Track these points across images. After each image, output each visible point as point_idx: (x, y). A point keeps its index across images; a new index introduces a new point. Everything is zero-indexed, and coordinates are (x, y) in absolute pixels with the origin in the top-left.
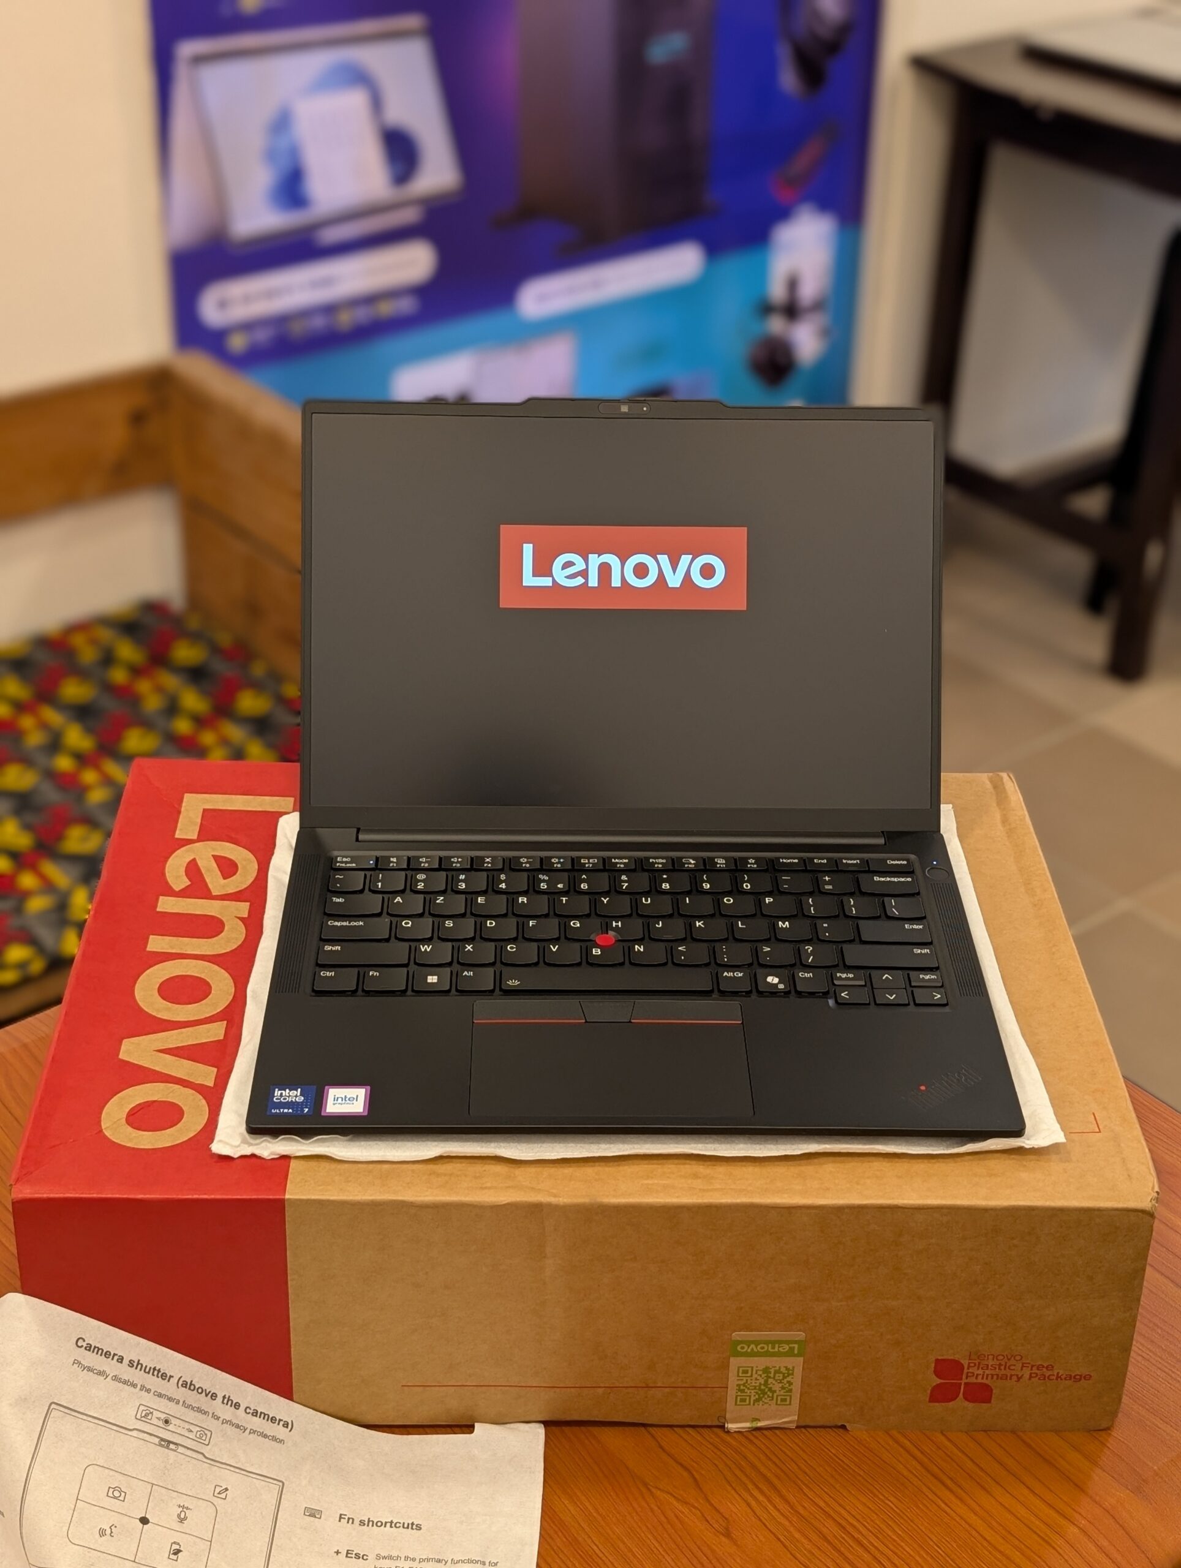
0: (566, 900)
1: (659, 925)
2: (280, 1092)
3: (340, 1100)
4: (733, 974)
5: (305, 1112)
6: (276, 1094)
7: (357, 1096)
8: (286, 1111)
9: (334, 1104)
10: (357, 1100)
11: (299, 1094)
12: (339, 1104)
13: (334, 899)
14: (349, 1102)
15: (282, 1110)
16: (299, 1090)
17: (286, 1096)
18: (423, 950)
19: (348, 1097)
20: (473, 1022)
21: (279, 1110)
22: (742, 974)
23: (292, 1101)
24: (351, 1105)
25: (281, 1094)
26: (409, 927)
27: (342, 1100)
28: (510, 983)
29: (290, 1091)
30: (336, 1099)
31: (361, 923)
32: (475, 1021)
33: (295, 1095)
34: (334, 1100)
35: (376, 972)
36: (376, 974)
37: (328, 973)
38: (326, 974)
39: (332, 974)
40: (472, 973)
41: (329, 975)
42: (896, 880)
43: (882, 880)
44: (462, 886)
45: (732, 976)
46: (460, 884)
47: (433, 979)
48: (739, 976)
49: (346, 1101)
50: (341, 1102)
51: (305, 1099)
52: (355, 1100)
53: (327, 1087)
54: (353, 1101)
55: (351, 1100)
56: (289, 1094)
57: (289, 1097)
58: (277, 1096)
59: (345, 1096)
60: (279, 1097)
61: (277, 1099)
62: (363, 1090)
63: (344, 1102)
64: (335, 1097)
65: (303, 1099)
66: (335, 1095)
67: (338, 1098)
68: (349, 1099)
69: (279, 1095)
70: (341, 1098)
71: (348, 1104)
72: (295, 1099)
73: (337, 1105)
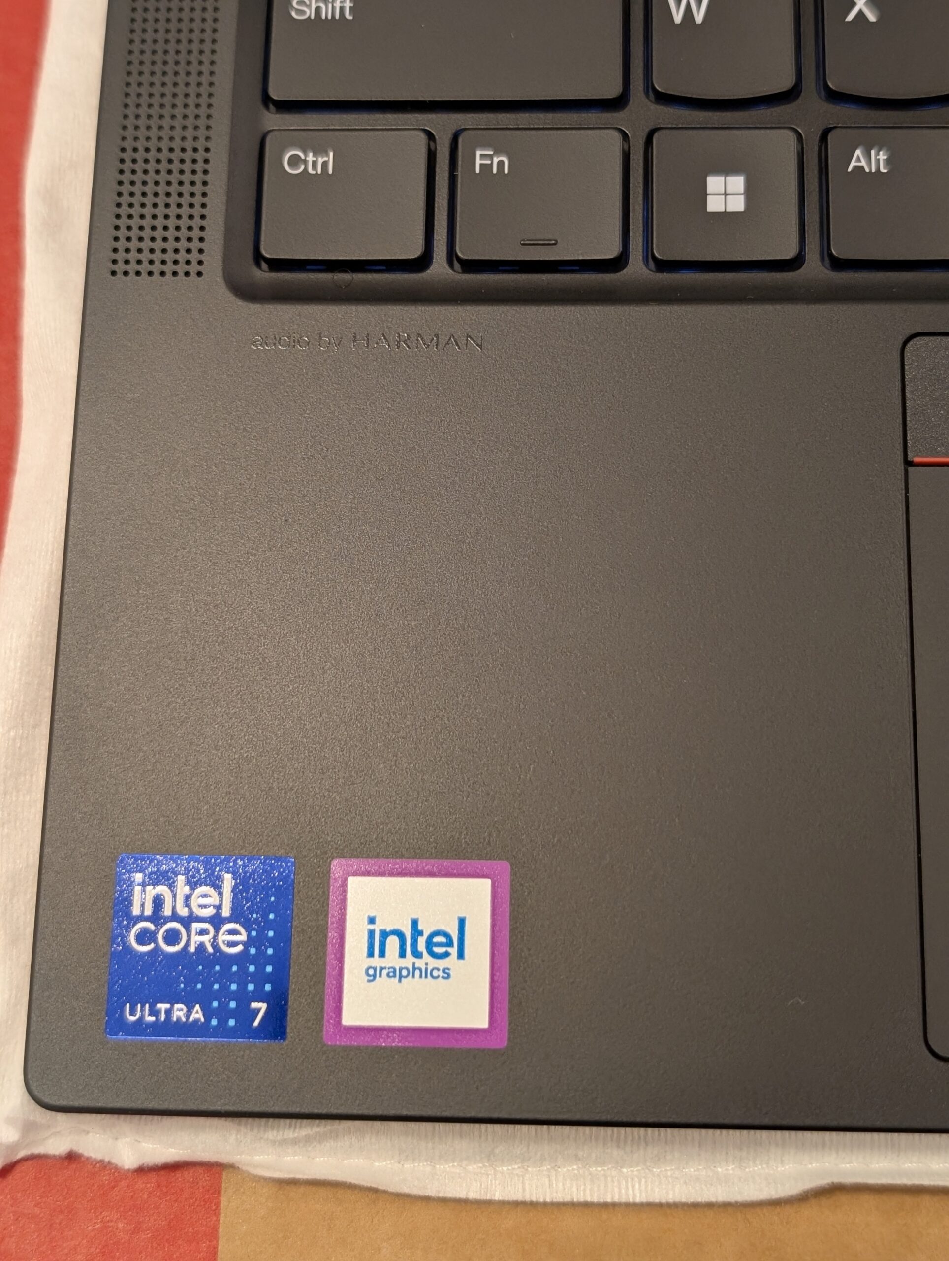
2: (151, 892)
3: (393, 943)
6: (136, 911)
7: (462, 922)
8: (179, 1012)
9: (372, 975)
10: (461, 955)
11: (226, 912)
12: (391, 973)
14: (433, 963)
15: (163, 1007)
16: (227, 880)
17: (175, 917)
18: (678, 18)
19: (427, 928)
21: (154, 1012)
23: (201, 947)
24: (442, 983)
25: (158, 902)
27: (402, 954)
29: (193, 884)
30: (377, 942)
33: (210, 912)
34: (371, 954)
35: (497, 152)
36: (501, 162)
37: (310, 158)
38: (305, 162)
39: (325, 164)
40: (882, 156)
41: (314, 163)
47: (726, 193)
49: (417, 954)
50: (399, 963)
51: (249, 936)
52: (454, 951)
53: (337, 866)
54: (447, 954)
55: (438, 950)
56: (187, 904)
57: (187, 927)
58: (141, 918)
59: (415, 923)
60: (151, 926)
61: (143, 937)
62: (484, 886)
63: (410, 959)
64: (371, 933)
65: (243, 937)
66: (372, 920)
67: (385, 935)
68: (429, 944)
69: (148, 912)
70: (400, 934)
71: (427, 973)
72: (214, 943)
73: (382, 980)
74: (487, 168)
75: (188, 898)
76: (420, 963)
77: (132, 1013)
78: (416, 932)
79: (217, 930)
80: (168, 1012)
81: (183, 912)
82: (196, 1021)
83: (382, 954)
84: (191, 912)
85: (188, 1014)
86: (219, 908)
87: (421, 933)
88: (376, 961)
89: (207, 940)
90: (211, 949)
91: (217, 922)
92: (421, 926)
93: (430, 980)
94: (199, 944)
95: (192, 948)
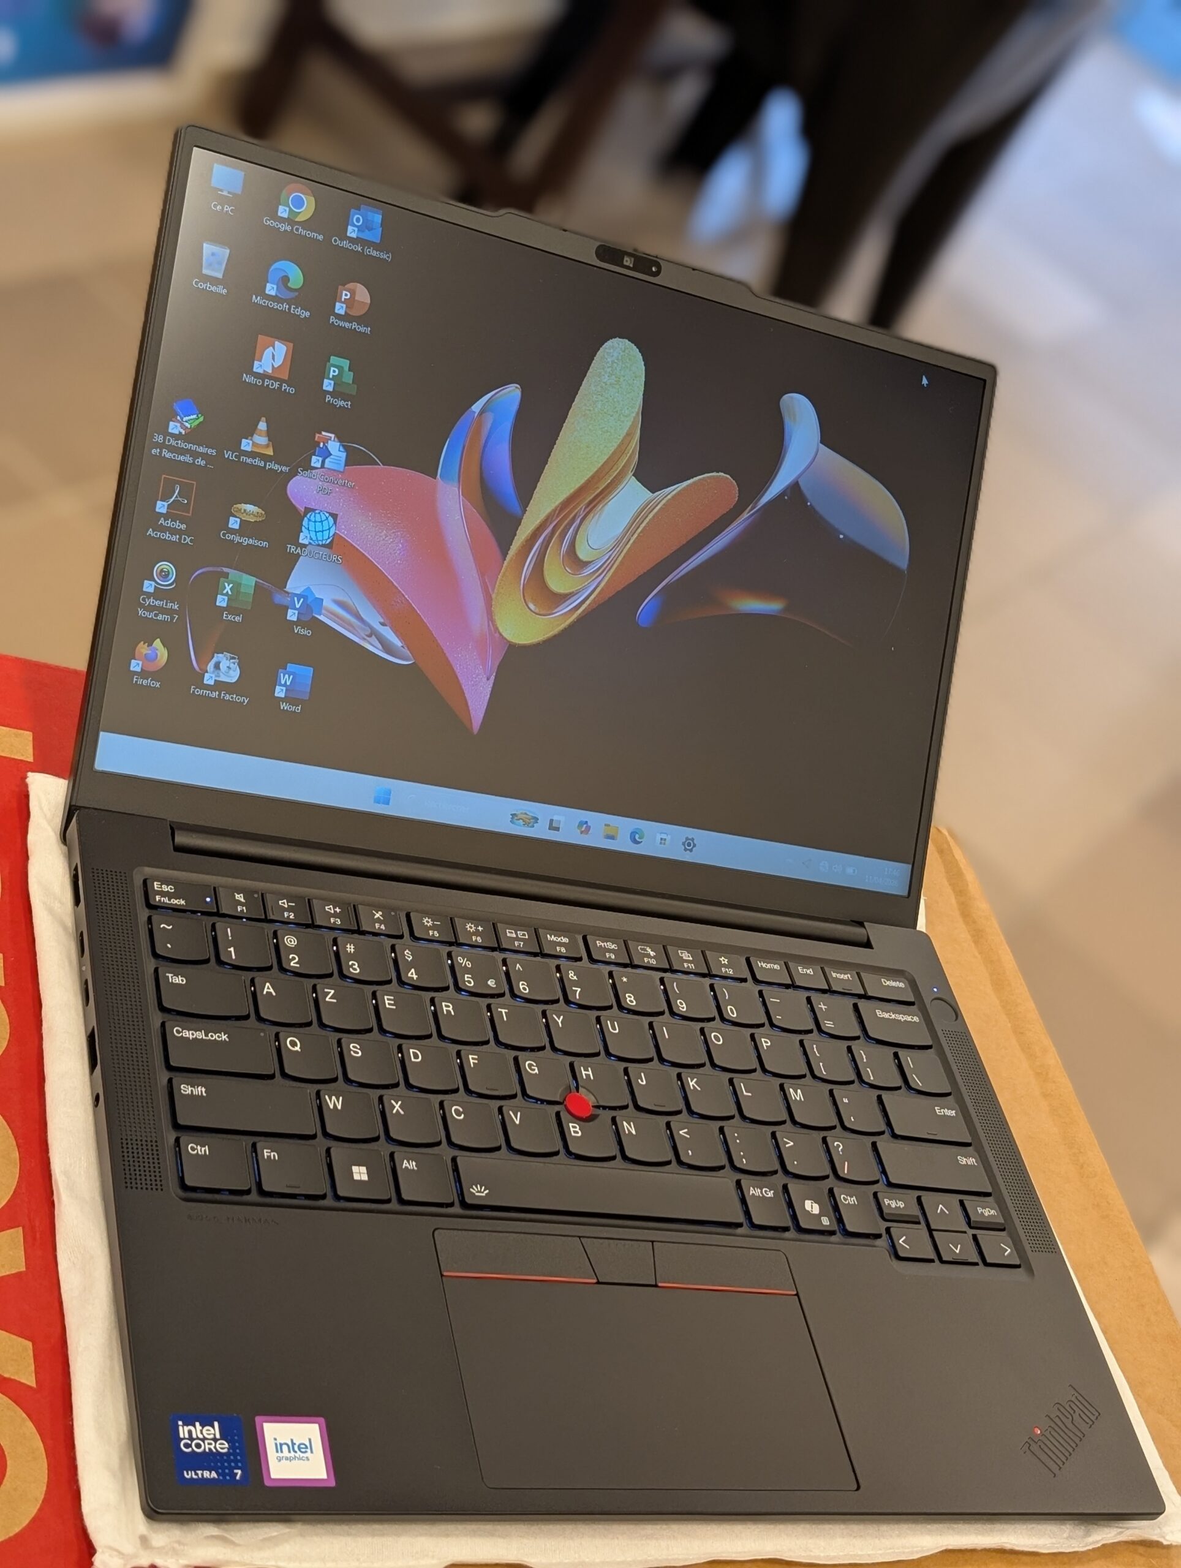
0: (505, 1012)
1: (642, 1081)
2: (186, 1429)
3: (285, 1448)
4: (762, 1193)
5: (238, 1477)
6: (182, 1436)
7: (310, 1440)
8: (206, 1474)
9: (280, 1459)
10: (312, 1452)
11: (218, 1436)
12: (287, 1459)
13: (170, 975)
14: (302, 1455)
15: (199, 1472)
16: (216, 1424)
17: (198, 1438)
18: (331, 1107)
20: (442, 1275)
21: (196, 1474)
22: (772, 1192)
24: (306, 1462)
25: (190, 1432)
26: (297, 1051)
27: (289, 1452)
28: (474, 1190)
29: (203, 1425)
30: (279, 1447)
31: (224, 1037)
32: (445, 1274)
33: (212, 1436)
34: (277, 1452)
35: (272, 1151)
36: (274, 1155)
37: (199, 1148)
38: (197, 1149)
39: (205, 1151)
40: (414, 1163)
41: (201, 1151)
42: (901, 1018)
43: (886, 1015)
44: (354, 967)
45: (761, 1195)
46: (350, 963)
47: (360, 1173)
48: (769, 1195)
49: (296, 1452)
50: (288, 1455)
51: (229, 1446)
52: (309, 1450)
53: (258, 1419)
54: (306, 1452)
55: (303, 1450)
56: (202, 1433)
57: (204, 1443)
58: (184, 1438)
59: (292, 1440)
60: (189, 1442)
61: (187, 1446)
62: (316, 1427)
63: (292, 1454)
64: (276, 1444)
65: (226, 1446)
66: (275, 1439)
67: (281, 1445)
68: (299, 1448)
69: (187, 1436)
70: (287, 1445)
71: (300, 1459)
72: (215, 1447)
73: (284, 1461)
74: (269, 1157)
76: (296, 1455)
77: (188, 1474)
78: (293, 1444)
79: (216, 1443)
80: (202, 1475)
81: (201, 1436)
82: (214, 1478)
83: (282, 1452)
84: (204, 1436)
85: (210, 1475)
86: (215, 1435)
87: (295, 1444)
88: (280, 1454)
89: (212, 1447)
90: (214, 1450)
91: (215, 1440)
92: (294, 1442)
93: (302, 1461)
94: (210, 1449)
95: (207, 1450)
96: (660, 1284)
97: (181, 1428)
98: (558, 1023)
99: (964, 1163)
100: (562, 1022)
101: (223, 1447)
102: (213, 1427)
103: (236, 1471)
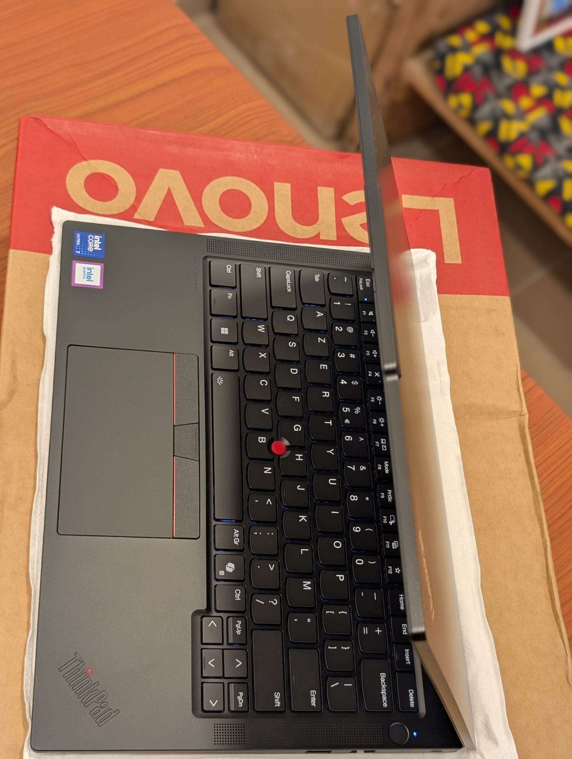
0: (329, 424)
1: (299, 488)
2: (98, 239)
3: (89, 271)
6: (95, 236)
7: (93, 281)
11: (95, 249)
12: (84, 271)
13: (319, 276)
14: (86, 277)
15: (80, 239)
17: (94, 242)
18: (259, 327)
19: (92, 276)
22: (237, 544)
26: (287, 319)
27: (87, 272)
28: (220, 378)
29: (100, 244)
31: (289, 291)
32: (174, 355)
33: (95, 246)
34: (88, 268)
36: (230, 297)
37: (230, 269)
39: (229, 272)
40: (232, 355)
41: (228, 270)
42: (384, 692)
43: (383, 680)
44: (341, 355)
45: (234, 536)
46: (343, 354)
47: (225, 331)
48: (235, 542)
49: (87, 274)
51: (91, 252)
52: (88, 279)
53: (102, 264)
55: (88, 277)
56: (96, 243)
57: (92, 243)
59: (93, 274)
60: (93, 238)
61: (91, 237)
62: (99, 285)
64: (91, 268)
65: (91, 251)
66: (93, 269)
67: (91, 270)
68: (89, 276)
69: (95, 238)
70: (91, 272)
71: (84, 275)
72: (90, 247)
73: (83, 269)
74: (228, 295)
75: (97, 244)
76: (86, 275)
77: (79, 235)
78: (91, 274)
80: (79, 240)
85: (78, 242)
86: (96, 248)
88: (86, 269)
89: (90, 246)
90: (89, 246)
91: (93, 247)
92: (92, 275)
93: (83, 276)
94: (90, 245)
95: (89, 244)
96: (175, 457)
97: (99, 237)
98: (329, 451)
99: (276, 697)
100: (329, 453)
101: (90, 249)
102: (99, 248)
103: (80, 251)
